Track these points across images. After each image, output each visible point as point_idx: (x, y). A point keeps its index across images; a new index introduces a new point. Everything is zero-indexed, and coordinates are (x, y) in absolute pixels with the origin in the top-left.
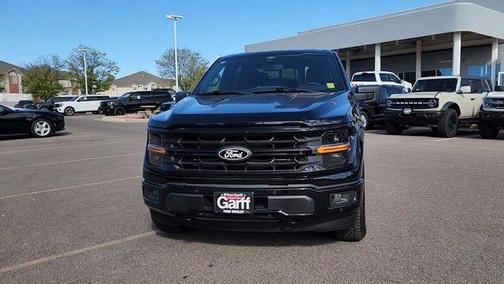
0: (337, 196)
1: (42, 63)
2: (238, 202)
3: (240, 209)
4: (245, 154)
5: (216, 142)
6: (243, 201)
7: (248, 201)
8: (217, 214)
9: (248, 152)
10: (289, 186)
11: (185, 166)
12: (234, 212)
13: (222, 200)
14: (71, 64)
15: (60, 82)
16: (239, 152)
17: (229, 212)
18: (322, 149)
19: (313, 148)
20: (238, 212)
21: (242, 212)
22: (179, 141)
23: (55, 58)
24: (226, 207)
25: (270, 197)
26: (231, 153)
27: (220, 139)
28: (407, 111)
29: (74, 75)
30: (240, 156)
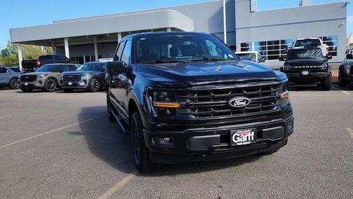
2: (246, 136)
3: (248, 141)
4: (247, 102)
7: (253, 134)
8: (234, 147)
9: (250, 100)
10: (273, 121)
11: (200, 115)
12: (244, 143)
13: (236, 136)
16: (244, 101)
17: (241, 144)
18: (282, 95)
20: (247, 143)
21: (249, 143)
24: (238, 141)
25: (264, 130)
26: (239, 102)
27: (227, 93)
30: (244, 103)
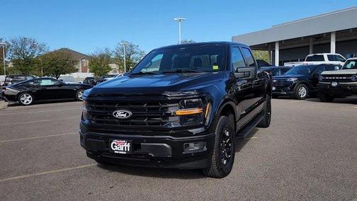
0: (192, 145)
1: (99, 53)
2: (123, 146)
3: (124, 151)
4: (128, 114)
5: (112, 106)
6: (125, 145)
7: (129, 145)
9: (130, 113)
11: (98, 122)
12: (120, 152)
14: (117, 53)
15: (110, 65)
16: (125, 113)
17: (118, 152)
18: (179, 112)
19: (172, 111)
20: (122, 153)
22: (93, 105)
23: (107, 49)
24: (116, 149)
25: (142, 144)
26: (120, 114)
27: (115, 104)
28: (334, 84)
29: (118, 60)
30: (125, 115)
